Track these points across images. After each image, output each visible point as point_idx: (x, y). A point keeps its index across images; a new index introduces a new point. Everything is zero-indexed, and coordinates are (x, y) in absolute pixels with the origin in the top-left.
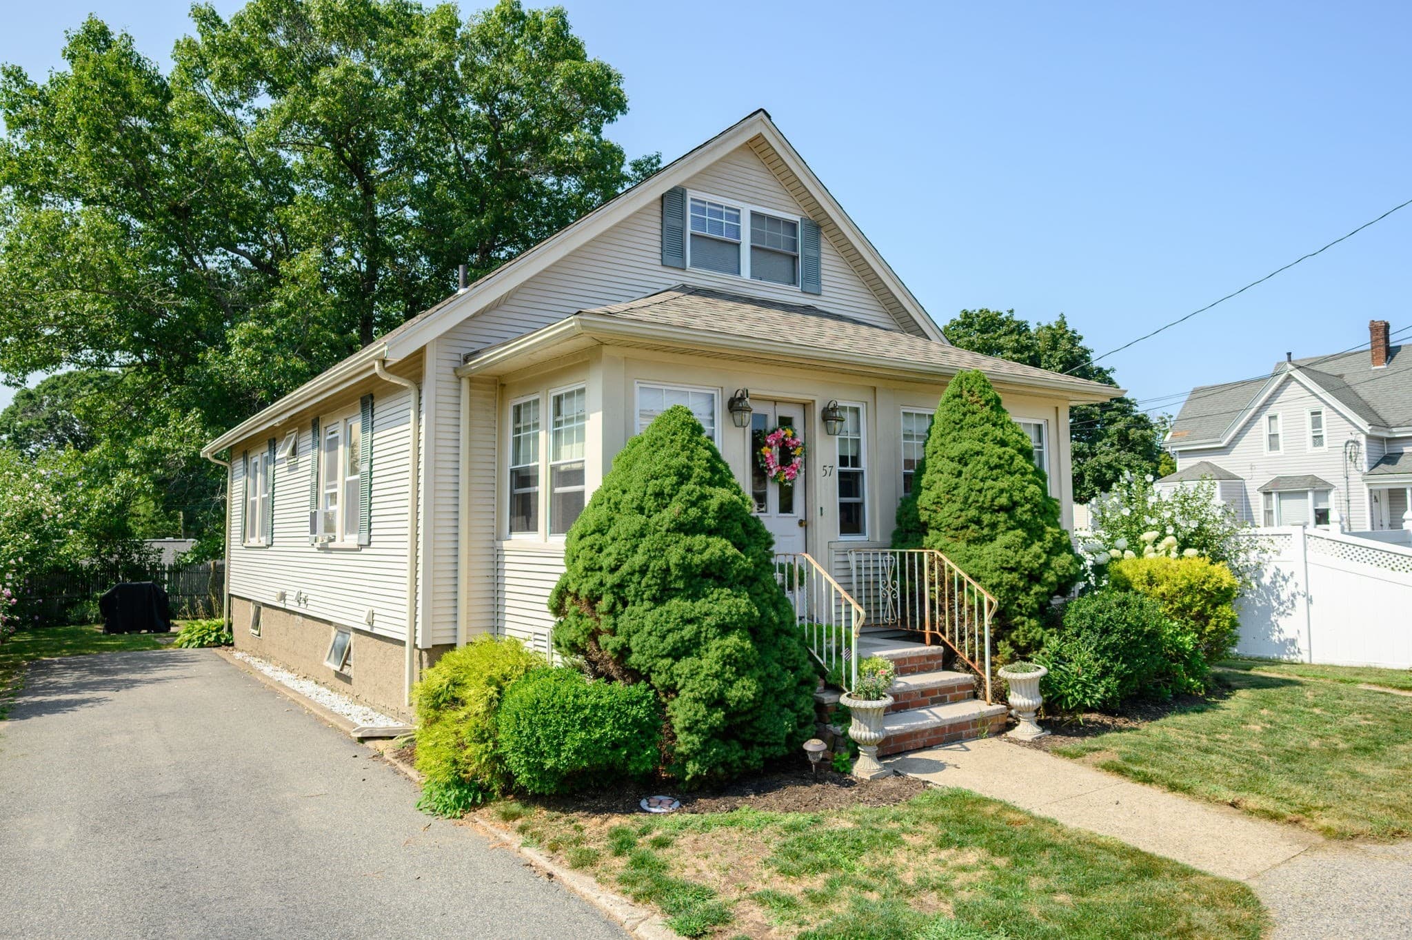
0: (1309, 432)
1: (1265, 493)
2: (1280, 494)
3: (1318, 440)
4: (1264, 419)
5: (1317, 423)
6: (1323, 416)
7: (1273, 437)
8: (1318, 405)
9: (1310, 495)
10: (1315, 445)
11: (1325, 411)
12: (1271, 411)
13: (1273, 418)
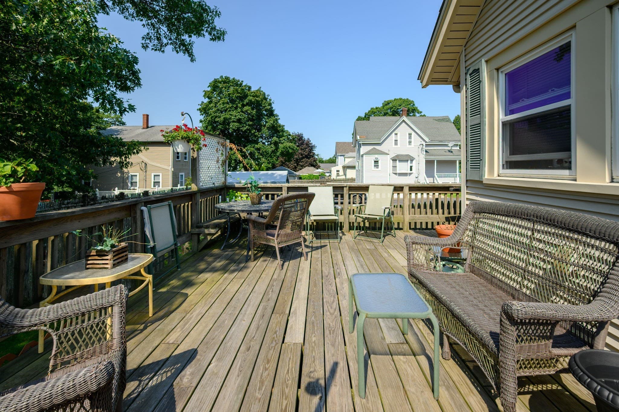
0: (408, 140)
1: (392, 160)
2: (399, 160)
3: (410, 142)
4: (393, 134)
5: (410, 137)
6: (412, 136)
7: (396, 141)
8: (411, 131)
9: (409, 161)
10: (409, 144)
11: (413, 133)
12: (395, 132)
13: (396, 134)
